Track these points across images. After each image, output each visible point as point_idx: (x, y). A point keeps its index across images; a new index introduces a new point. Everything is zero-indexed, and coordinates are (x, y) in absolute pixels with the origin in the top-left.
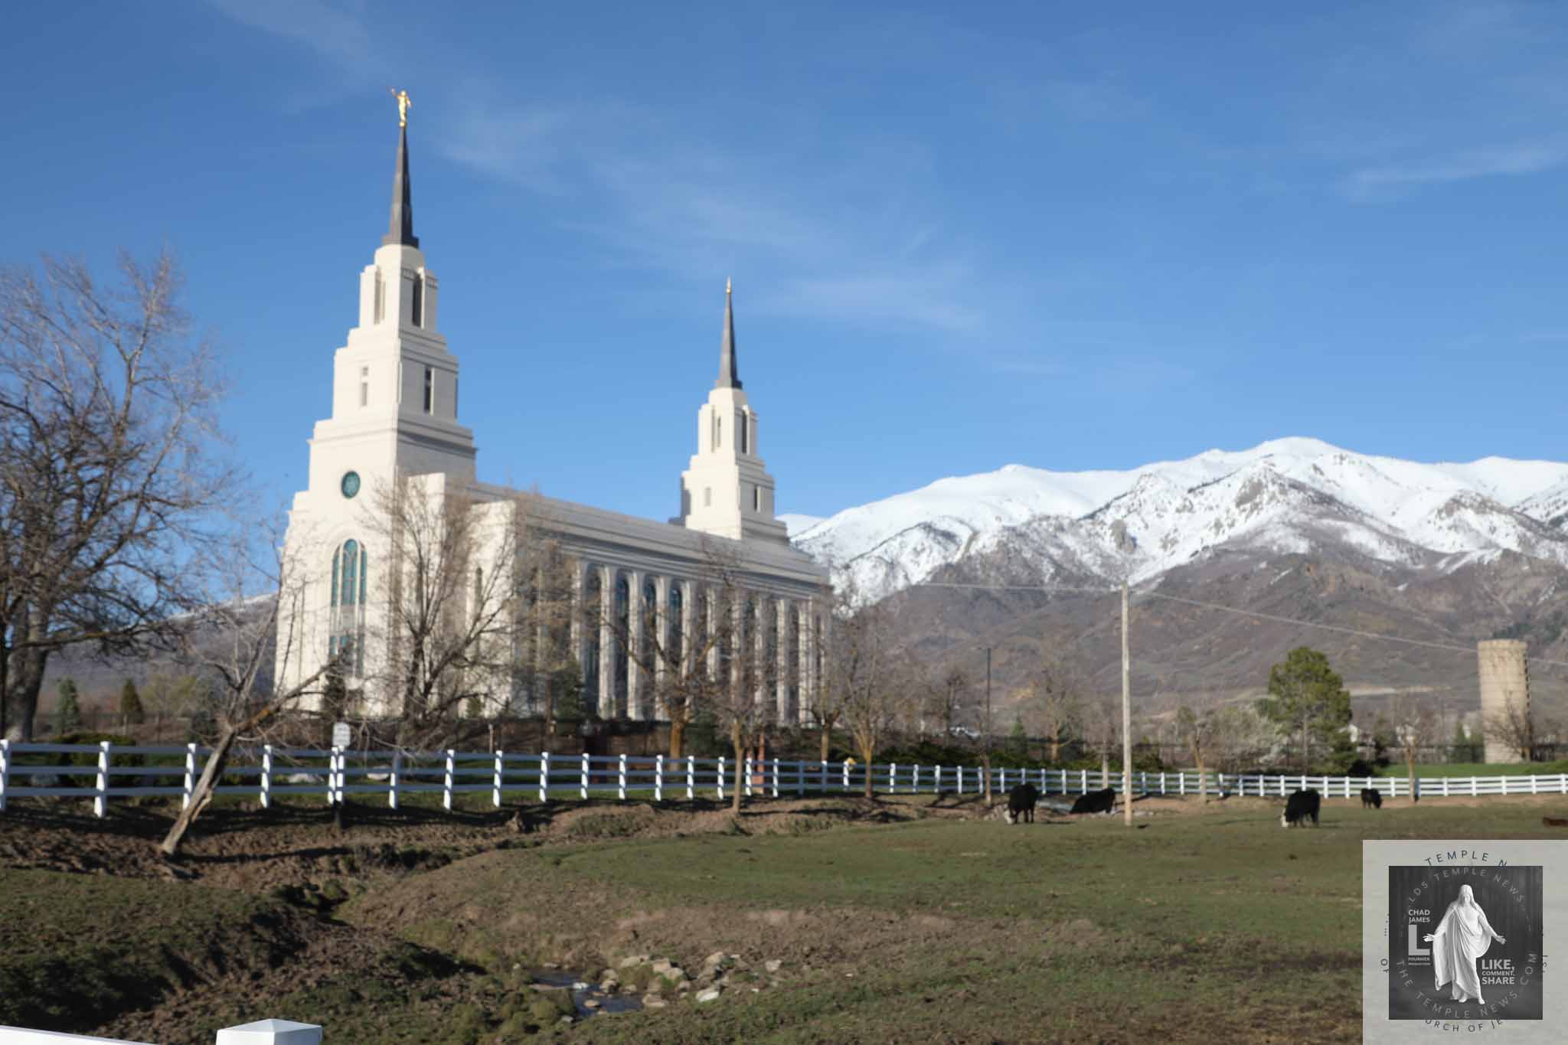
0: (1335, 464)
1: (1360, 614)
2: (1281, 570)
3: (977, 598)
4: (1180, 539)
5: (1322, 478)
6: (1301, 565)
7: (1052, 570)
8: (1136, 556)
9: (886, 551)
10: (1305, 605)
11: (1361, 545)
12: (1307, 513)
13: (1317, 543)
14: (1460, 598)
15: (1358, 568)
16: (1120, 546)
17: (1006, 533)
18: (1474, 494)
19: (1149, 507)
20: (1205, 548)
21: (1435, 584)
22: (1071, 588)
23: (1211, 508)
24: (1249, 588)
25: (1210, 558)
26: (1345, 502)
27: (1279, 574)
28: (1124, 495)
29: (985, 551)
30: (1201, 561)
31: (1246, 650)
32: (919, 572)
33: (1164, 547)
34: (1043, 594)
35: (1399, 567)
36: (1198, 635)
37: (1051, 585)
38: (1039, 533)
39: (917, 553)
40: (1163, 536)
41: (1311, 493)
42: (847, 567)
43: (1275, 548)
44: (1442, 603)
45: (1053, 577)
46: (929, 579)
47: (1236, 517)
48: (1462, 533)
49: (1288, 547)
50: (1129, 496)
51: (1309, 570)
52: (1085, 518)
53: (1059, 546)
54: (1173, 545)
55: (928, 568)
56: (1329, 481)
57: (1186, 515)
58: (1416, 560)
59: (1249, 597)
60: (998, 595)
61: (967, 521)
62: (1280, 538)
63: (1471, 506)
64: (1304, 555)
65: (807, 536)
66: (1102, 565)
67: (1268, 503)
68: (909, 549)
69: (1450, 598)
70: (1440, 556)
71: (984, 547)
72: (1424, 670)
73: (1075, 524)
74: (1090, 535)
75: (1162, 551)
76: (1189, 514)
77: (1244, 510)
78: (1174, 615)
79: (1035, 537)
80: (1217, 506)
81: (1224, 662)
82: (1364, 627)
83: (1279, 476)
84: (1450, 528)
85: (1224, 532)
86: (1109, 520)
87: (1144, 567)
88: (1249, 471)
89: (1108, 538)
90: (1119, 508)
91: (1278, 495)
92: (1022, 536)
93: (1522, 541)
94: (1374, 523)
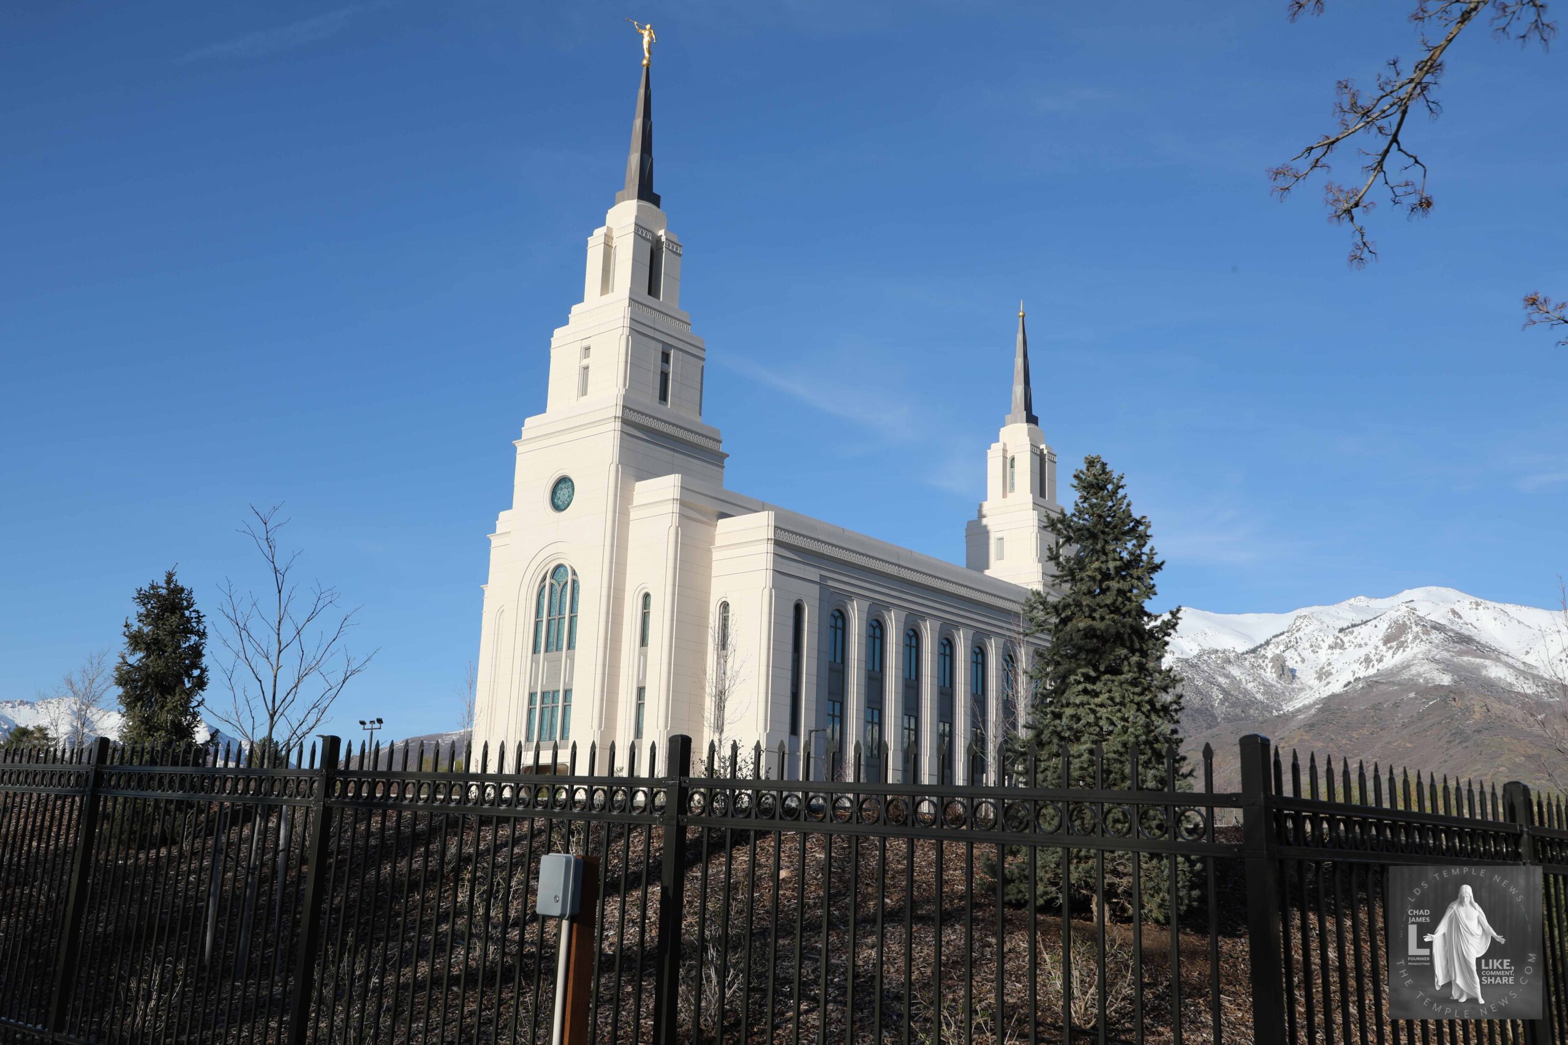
0: (1471, 610)
1: (1506, 740)
2: (1429, 700)
4: (1334, 671)
5: (1461, 622)
6: (1447, 696)
7: (1221, 697)
8: (1294, 686)
10: (1454, 732)
11: (1499, 680)
12: (1449, 651)
13: (1459, 676)
15: (1500, 699)
16: (1280, 676)
19: (1305, 644)
20: (1357, 680)
22: (1238, 712)
23: (1360, 646)
24: (1400, 715)
25: (1363, 687)
26: (1483, 642)
27: (1426, 703)
28: (1282, 634)
30: (1355, 691)
33: (1320, 678)
34: (1213, 716)
35: (1535, 698)
37: (1220, 710)
38: (1208, 665)
40: (1318, 670)
41: (1452, 635)
43: (1421, 681)
45: (1222, 703)
47: (1384, 653)
49: (1433, 680)
50: (1286, 635)
51: (1454, 699)
52: (1247, 652)
53: (1227, 676)
54: (1327, 677)
56: (1466, 624)
57: (1338, 651)
58: (1551, 694)
59: (1401, 722)
62: (1425, 672)
64: (1448, 688)
66: (1265, 694)
67: (1413, 642)
73: (1240, 657)
74: (1253, 667)
75: (1317, 682)
76: (1342, 651)
77: (1390, 648)
78: (1333, 736)
79: (1206, 669)
80: (1366, 644)
82: (1510, 751)
83: (1421, 619)
85: (1373, 666)
86: (1270, 655)
87: (1302, 695)
88: (1394, 615)
89: (1269, 670)
90: (1278, 644)
91: (1421, 635)
92: (1194, 666)
94: (1510, 661)
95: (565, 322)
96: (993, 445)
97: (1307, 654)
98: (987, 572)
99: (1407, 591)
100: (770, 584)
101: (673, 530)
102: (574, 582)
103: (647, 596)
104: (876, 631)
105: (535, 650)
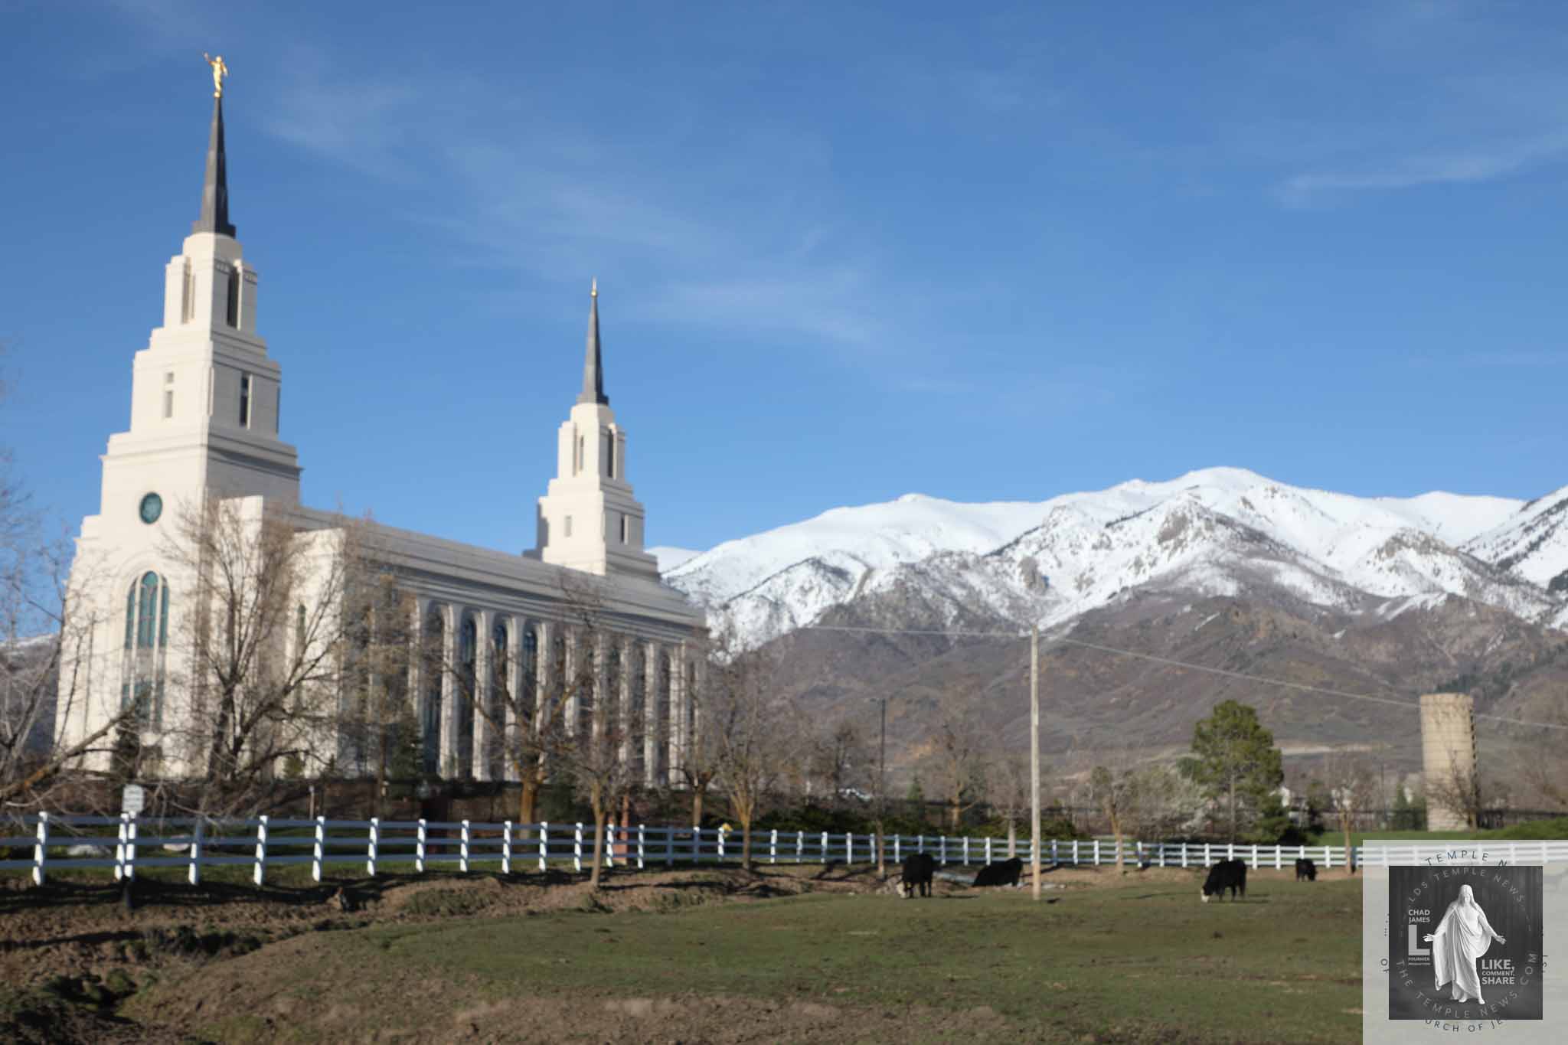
0: (1266, 497)
1: (1293, 664)
2: (1207, 615)
3: (871, 643)
4: (1097, 579)
5: (1253, 513)
6: (1229, 609)
7: (955, 613)
8: (1048, 597)
9: (770, 590)
10: (1233, 654)
11: (1294, 587)
12: (1235, 551)
13: (1246, 584)
14: (1401, 646)
15: (1291, 613)
16: (1030, 586)
17: (904, 571)
18: (1416, 533)
19: (1063, 543)
20: (1124, 589)
21: (1375, 631)
22: (976, 632)
23: (1131, 545)
24: (1172, 634)
25: (1130, 600)
26: (1278, 539)
27: (1203, 619)
28: (1036, 529)
29: (879, 591)
30: (1120, 604)
31: (1168, 704)
32: (806, 613)
33: (1079, 587)
34: (944, 638)
35: (1335, 610)
36: (1116, 686)
37: (953, 631)
38: (940, 571)
39: (804, 591)
40: (1078, 577)
41: (1241, 530)
42: (726, 607)
43: (1201, 590)
44: (1381, 652)
45: (956, 621)
46: (817, 621)
47: (1158, 555)
48: (1403, 574)
49: (1215, 588)
50: (1040, 530)
51: (1237, 614)
52: (992, 554)
53: (963, 586)
54: (1088, 585)
55: (817, 608)
56: (1259, 516)
57: (1103, 552)
58: (1354, 605)
59: (1172, 643)
60: (894, 640)
61: (860, 554)
62: (1205, 579)
63: (1414, 546)
64: (1232, 598)
65: (681, 572)
66: (1010, 608)
67: (1193, 540)
68: (796, 587)
69: (1391, 647)
70: (1380, 600)
71: (880, 585)
72: (1364, 726)
73: (981, 561)
74: (997, 573)
75: (1075, 592)
76: (1108, 551)
77: (1167, 548)
78: (1089, 663)
79: (937, 576)
80: (1137, 543)
81: (1144, 715)
82: (1298, 678)
83: (1205, 510)
84: (1390, 570)
85: (1144, 571)
86: (1018, 557)
87: (1056, 609)
88: (1173, 504)
89: (1016, 577)
90: (1029, 543)
91: (1204, 530)
92: (922, 573)
93: (1469, 584)
94: (1309, 564)
97: (1065, 555)
99: (1192, 474)
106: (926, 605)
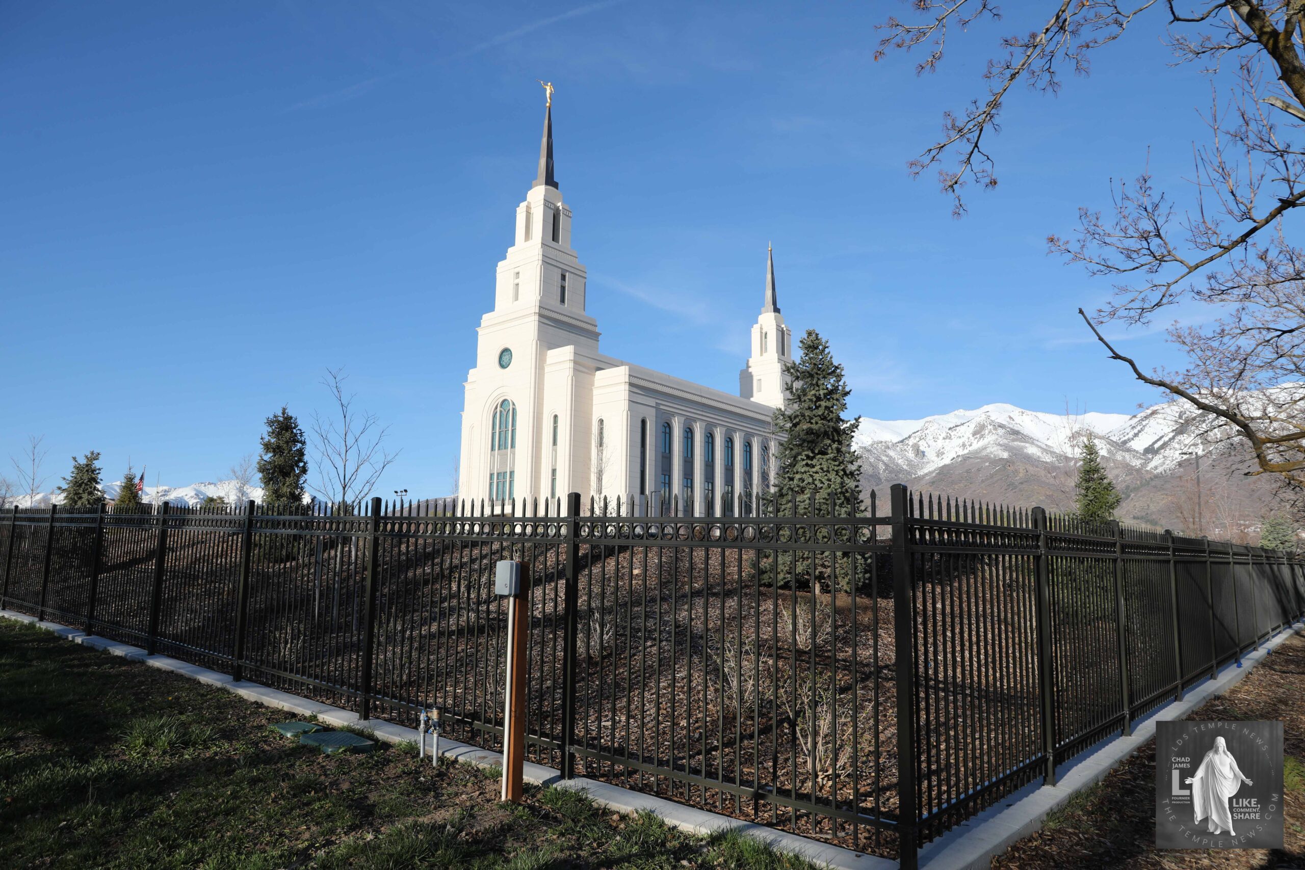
0: (1019, 416)
1: (1035, 488)
2: (996, 467)
4: (945, 452)
5: (1013, 423)
6: (1006, 464)
7: (884, 468)
8: (924, 460)
10: (1008, 484)
11: (1033, 454)
12: (1007, 439)
13: (1012, 453)
15: (1033, 465)
16: (916, 455)
18: (1085, 430)
19: (930, 437)
20: (958, 456)
21: (1069, 472)
22: (893, 475)
23: (960, 437)
24: (980, 476)
25: (961, 461)
26: (1025, 434)
28: (918, 432)
30: (957, 463)
33: (938, 456)
34: (880, 479)
35: (1051, 464)
37: (883, 475)
40: (937, 451)
41: (1008, 430)
43: (992, 456)
44: (1073, 482)
45: (884, 471)
47: (973, 442)
48: (1081, 448)
49: (999, 456)
50: (920, 432)
51: (1009, 466)
52: (899, 443)
53: (887, 456)
54: (942, 455)
56: (1017, 424)
57: (948, 441)
58: (1060, 461)
59: (981, 480)
62: (994, 452)
63: (1085, 435)
64: (1006, 459)
66: (908, 465)
67: (988, 435)
70: (1072, 459)
73: (894, 445)
74: (901, 451)
75: (937, 458)
76: (950, 441)
77: (976, 438)
79: (875, 452)
80: (963, 437)
82: (1038, 494)
83: (993, 421)
84: (1075, 446)
85: (967, 449)
86: (911, 443)
87: (928, 465)
88: (978, 420)
89: (910, 452)
90: (915, 437)
91: (992, 430)
92: (868, 451)
93: (1109, 451)
94: (1039, 444)
95: (504, 258)
96: (755, 326)
98: (752, 399)
99: (986, 406)
100: (627, 408)
101: (570, 378)
102: (514, 409)
103: (556, 417)
104: (689, 434)
105: (493, 449)
106: (871, 465)
